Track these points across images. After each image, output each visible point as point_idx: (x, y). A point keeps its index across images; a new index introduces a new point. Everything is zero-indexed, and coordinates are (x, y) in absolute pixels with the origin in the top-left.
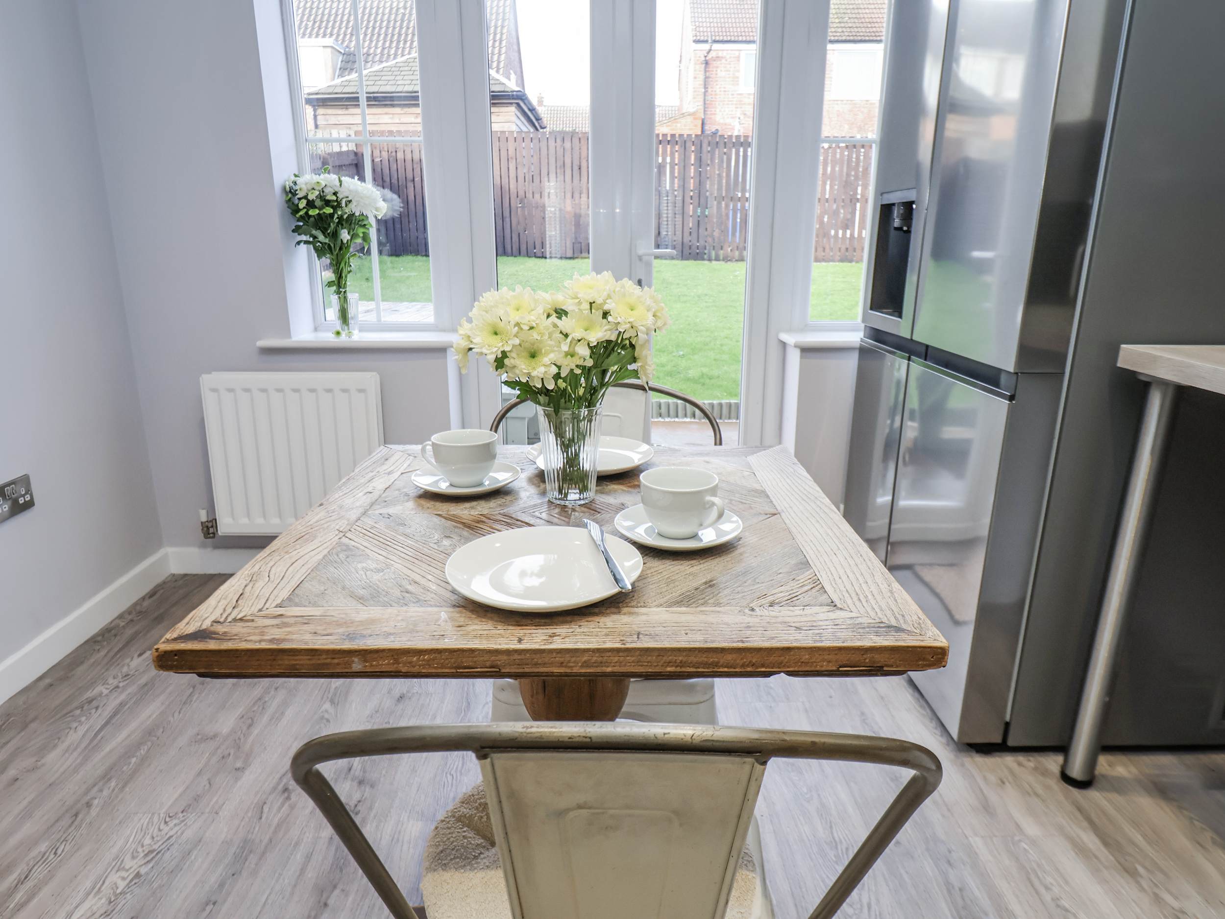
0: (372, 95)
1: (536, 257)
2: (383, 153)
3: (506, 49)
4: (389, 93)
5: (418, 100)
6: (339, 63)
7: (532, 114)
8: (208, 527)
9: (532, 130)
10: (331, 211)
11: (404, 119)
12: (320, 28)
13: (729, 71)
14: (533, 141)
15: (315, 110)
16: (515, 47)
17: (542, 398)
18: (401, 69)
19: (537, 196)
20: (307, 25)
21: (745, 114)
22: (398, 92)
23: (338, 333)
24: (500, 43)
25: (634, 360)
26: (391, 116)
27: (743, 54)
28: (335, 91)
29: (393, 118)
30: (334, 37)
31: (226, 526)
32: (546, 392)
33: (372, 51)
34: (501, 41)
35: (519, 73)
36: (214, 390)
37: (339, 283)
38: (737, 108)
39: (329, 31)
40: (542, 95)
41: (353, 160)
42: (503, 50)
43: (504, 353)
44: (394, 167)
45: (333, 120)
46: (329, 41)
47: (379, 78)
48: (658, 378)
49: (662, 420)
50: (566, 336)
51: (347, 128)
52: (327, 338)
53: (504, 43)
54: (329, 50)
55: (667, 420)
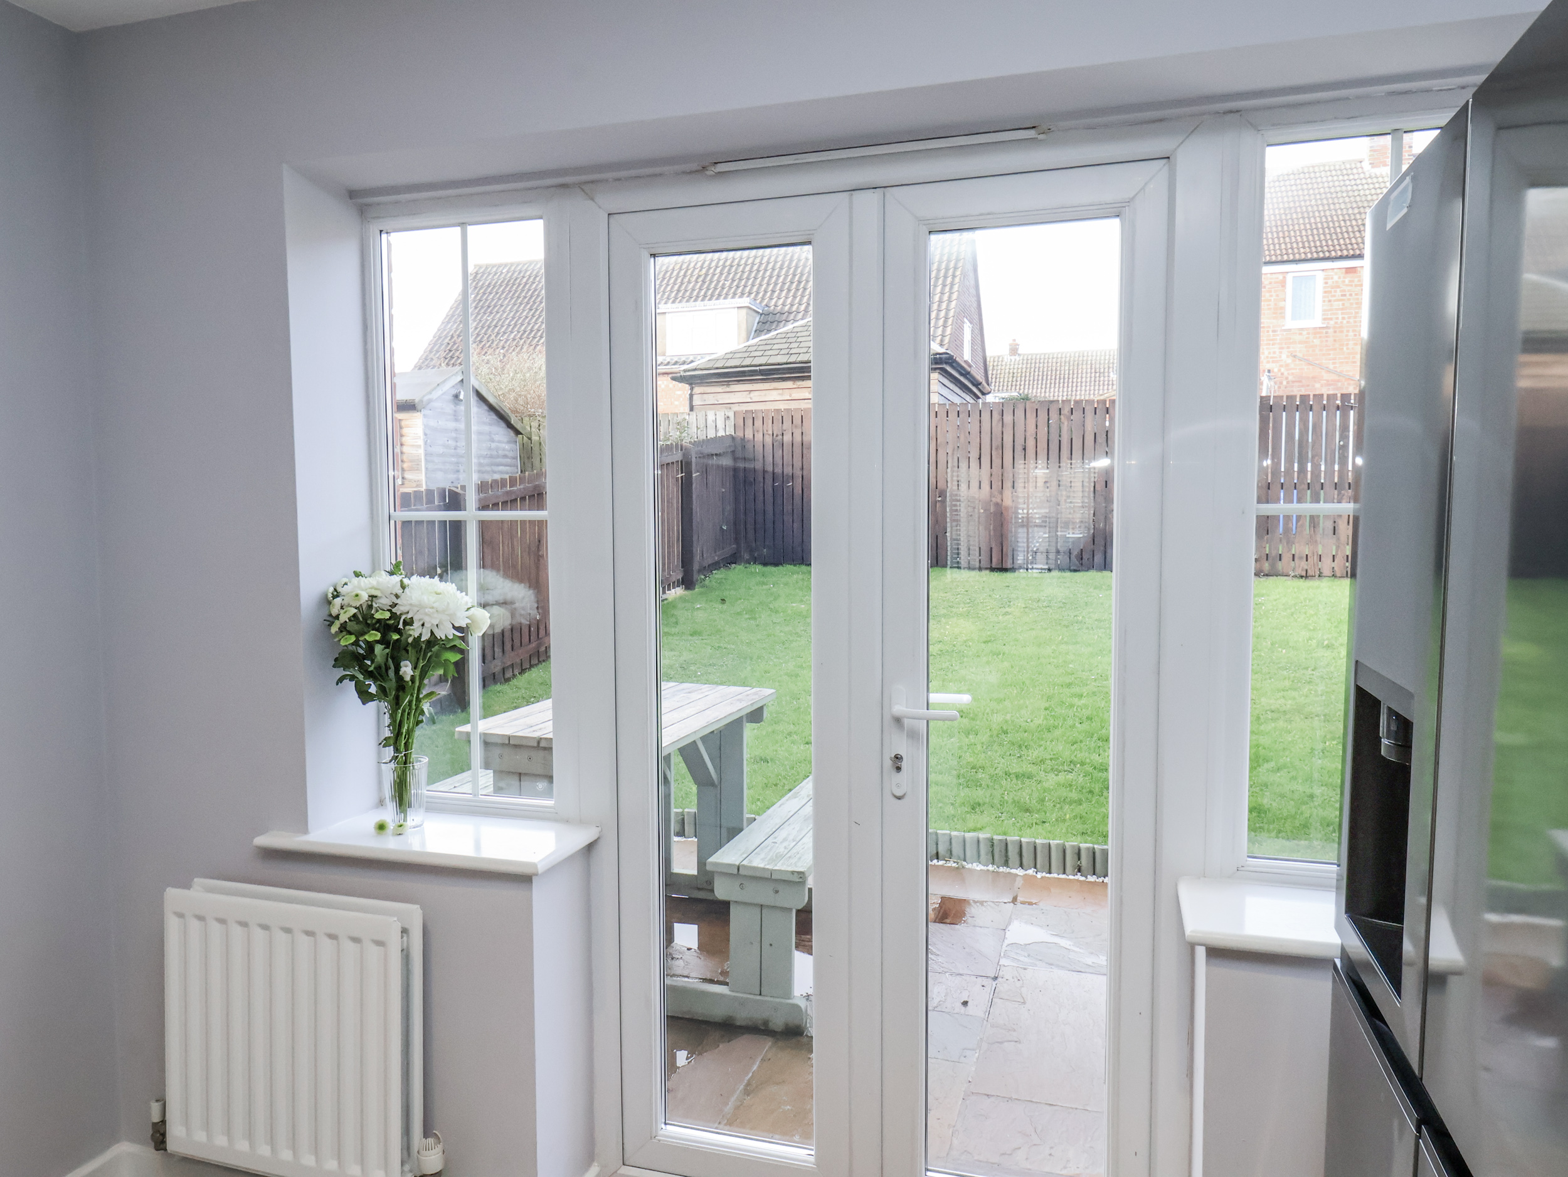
0: (758, 368)
2: (766, 437)
3: (959, 294)
4: (779, 364)
5: (810, 372)
6: (756, 324)
7: (967, 378)
8: (160, 1133)
9: (968, 398)
11: (797, 394)
12: (738, 287)
13: (1270, 300)
14: (961, 415)
15: (692, 389)
16: (973, 291)
18: (799, 334)
19: (963, 486)
20: (724, 284)
21: (1295, 356)
22: (791, 363)
23: (382, 826)
24: (951, 288)
26: (781, 391)
27: (1289, 277)
28: (716, 366)
29: (782, 394)
30: (753, 296)
33: (794, 308)
34: (952, 284)
35: (976, 320)
36: (181, 915)
37: (396, 743)
38: (1282, 348)
39: (747, 289)
40: (1017, 342)
41: (730, 446)
42: (955, 296)
44: (778, 453)
45: (711, 399)
46: (745, 301)
47: (769, 347)
49: (1083, 878)
51: (726, 408)
53: (956, 288)
54: (744, 311)
55: (1092, 879)
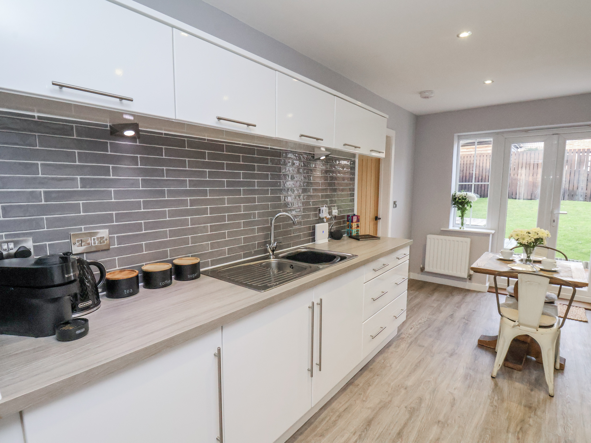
1: (512, 198)
8: (422, 269)
10: (464, 201)
14: (516, 155)
17: (524, 246)
19: (516, 175)
23: (461, 228)
25: (543, 241)
31: (427, 269)
32: (525, 245)
36: (430, 239)
37: (462, 216)
43: (518, 239)
48: (566, 251)
50: (530, 237)
52: (457, 229)
